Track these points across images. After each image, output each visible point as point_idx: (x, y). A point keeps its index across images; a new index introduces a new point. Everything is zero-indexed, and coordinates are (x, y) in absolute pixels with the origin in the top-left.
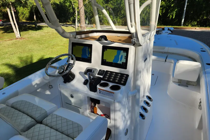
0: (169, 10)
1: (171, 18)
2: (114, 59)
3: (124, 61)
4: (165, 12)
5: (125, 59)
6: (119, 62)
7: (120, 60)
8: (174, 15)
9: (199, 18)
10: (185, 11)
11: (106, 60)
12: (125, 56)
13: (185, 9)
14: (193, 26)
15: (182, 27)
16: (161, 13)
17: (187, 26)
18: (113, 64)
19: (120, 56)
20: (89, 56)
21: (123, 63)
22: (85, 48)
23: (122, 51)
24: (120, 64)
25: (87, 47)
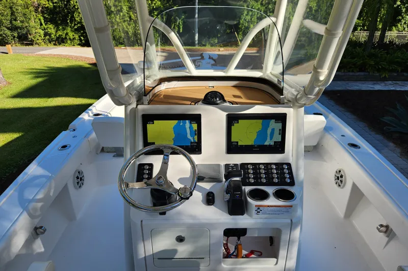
0: (172, 17)
2: (255, 137)
3: (278, 138)
5: (280, 134)
7: (269, 138)
8: (181, 27)
11: (237, 142)
12: (280, 129)
13: (197, 15)
14: (212, 45)
15: (197, 47)
17: (205, 45)
18: (256, 148)
19: (268, 131)
20: (194, 139)
21: (275, 142)
22: (181, 124)
23: (273, 121)
24: (270, 145)
25: (187, 121)
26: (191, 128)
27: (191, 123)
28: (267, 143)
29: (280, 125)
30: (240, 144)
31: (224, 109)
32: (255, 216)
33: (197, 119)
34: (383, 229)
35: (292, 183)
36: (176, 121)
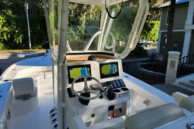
0: (15, 36)
1: (18, 43)
2: (109, 71)
4: (10, 37)
5: (117, 69)
6: (114, 73)
7: (114, 71)
8: (21, 40)
9: (42, 42)
10: (30, 37)
11: (104, 74)
13: (29, 35)
14: (39, 49)
15: (31, 50)
16: (6, 38)
17: (35, 49)
18: (110, 75)
19: (113, 68)
20: (88, 74)
21: (116, 72)
22: (84, 69)
23: (114, 64)
24: (114, 74)
25: (86, 67)
26: (87, 70)
27: (87, 68)
28: (113, 73)
29: (116, 66)
30: (105, 74)
31: (98, 62)
32: (118, 98)
33: (89, 66)
34: (145, 102)
35: (125, 86)
36: (82, 68)
